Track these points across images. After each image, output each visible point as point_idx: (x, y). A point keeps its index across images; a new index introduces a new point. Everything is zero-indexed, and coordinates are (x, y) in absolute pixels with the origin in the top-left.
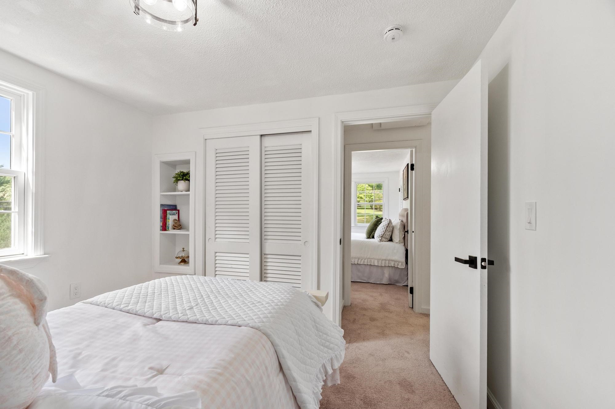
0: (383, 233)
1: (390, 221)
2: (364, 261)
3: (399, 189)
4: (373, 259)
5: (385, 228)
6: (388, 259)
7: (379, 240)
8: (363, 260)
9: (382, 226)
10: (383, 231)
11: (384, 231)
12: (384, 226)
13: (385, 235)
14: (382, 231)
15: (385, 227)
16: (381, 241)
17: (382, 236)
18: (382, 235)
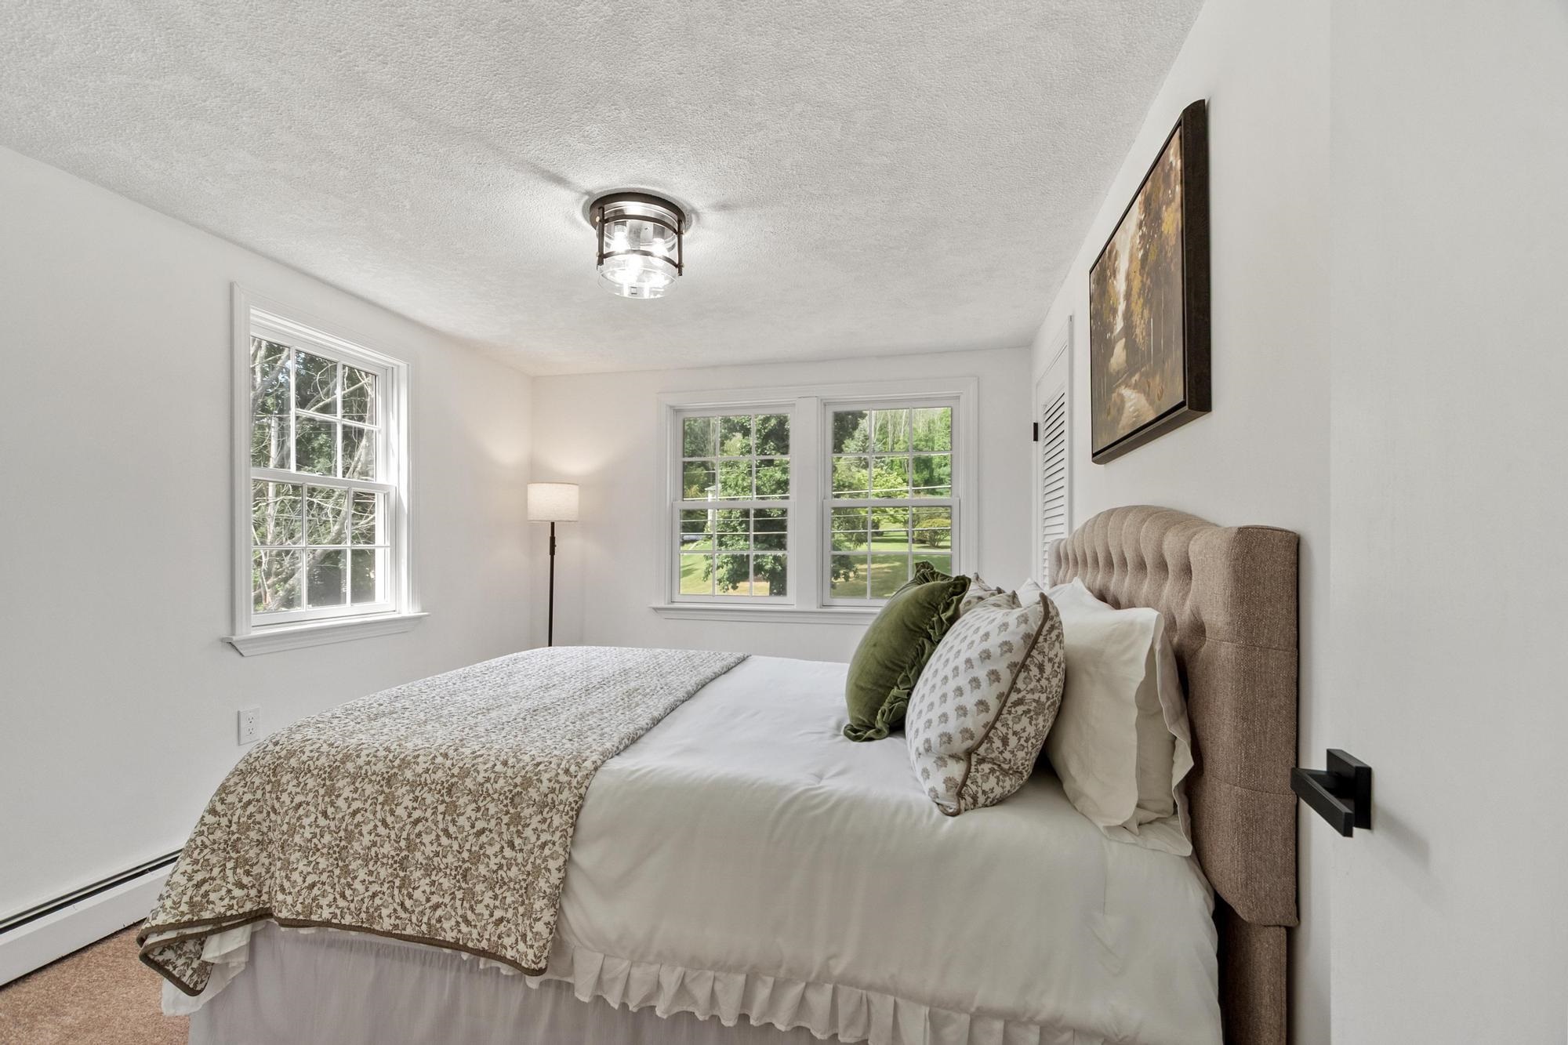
0: (976, 722)
1: (1047, 615)
2: (803, 1000)
3: (1036, 425)
4: (884, 990)
5: (994, 676)
6: (1043, 1016)
7: (941, 788)
8: (793, 993)
9: (974, 654)
10: (982, 704)
11: (994, 705)
12: (986, 656)
13: (998, 743)
14: (970, 700)
15: (1002, 667)
16: (960, 795)
17: (969, 753)
18: (969, 743)
